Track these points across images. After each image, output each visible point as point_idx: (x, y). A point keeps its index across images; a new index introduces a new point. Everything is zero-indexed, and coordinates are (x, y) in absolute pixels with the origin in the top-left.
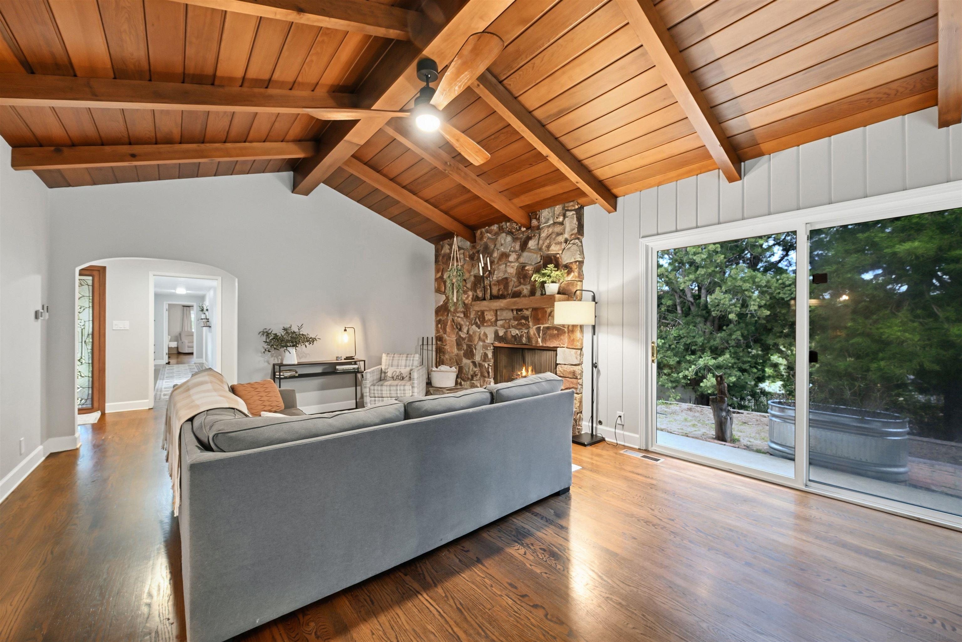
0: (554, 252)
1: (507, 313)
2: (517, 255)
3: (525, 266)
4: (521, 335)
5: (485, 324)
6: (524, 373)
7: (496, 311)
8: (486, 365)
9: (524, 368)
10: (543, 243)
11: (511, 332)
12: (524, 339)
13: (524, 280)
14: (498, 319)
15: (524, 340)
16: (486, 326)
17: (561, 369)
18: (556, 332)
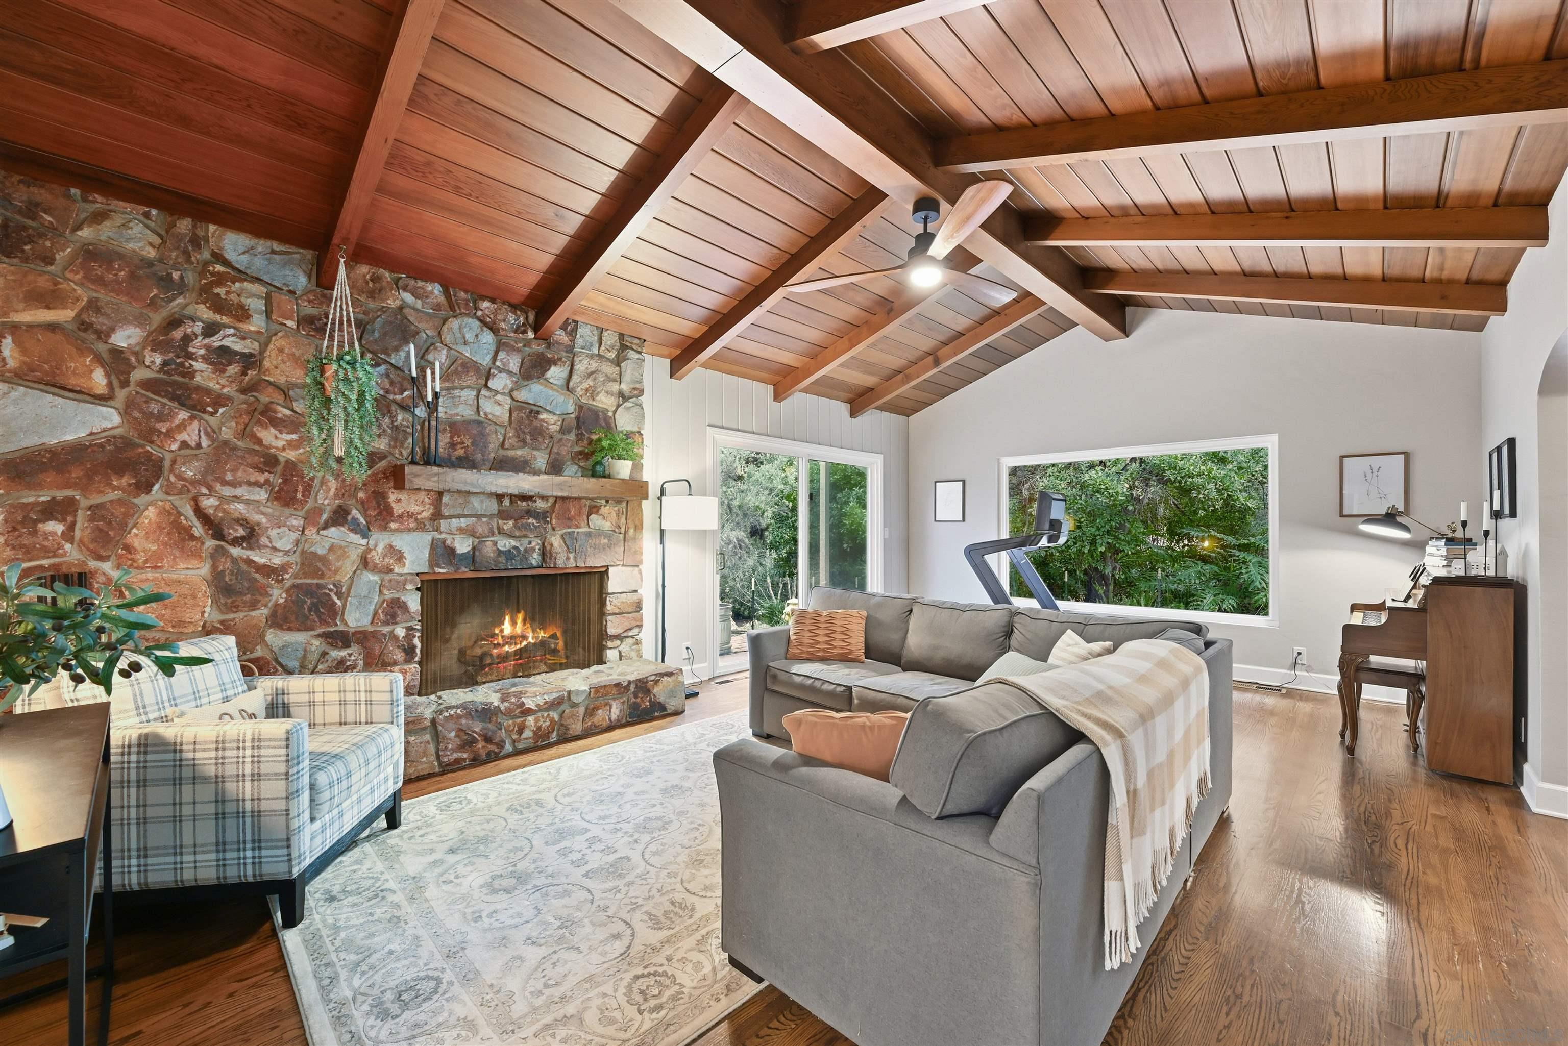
0: (604, 406)
1: (482, 502)
2: (512, 381)
3: (538, 413)
4: (526, 550)
5: (393, 526)
6: (507, 628)
7: (440, 494)
8: (400, 632)
9: (507, 618)
10: (581, 383)
11: (495, 544)
12: (535, 555)
13: (534, 439)
14: (446, 512)
15: (535, 559)
16: (397, 530)
17: (615, 602)
18: (606, 541)
